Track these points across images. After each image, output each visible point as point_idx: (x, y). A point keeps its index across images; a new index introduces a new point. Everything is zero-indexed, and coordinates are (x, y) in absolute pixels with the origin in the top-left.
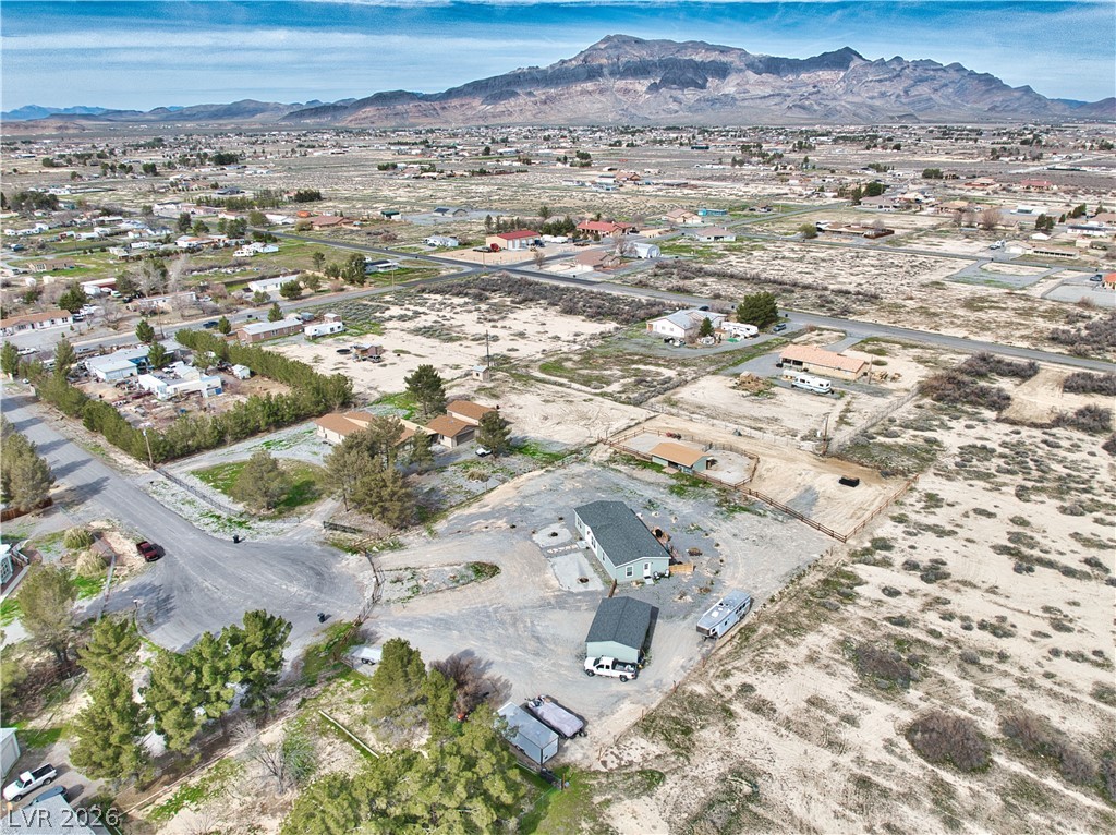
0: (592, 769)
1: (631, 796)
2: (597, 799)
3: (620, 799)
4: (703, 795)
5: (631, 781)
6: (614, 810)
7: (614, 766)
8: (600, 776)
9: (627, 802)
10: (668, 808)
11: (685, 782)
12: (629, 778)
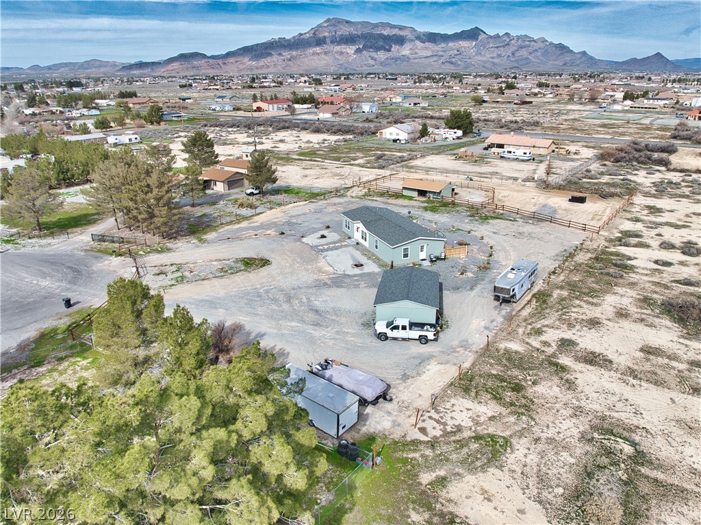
0: (409, 439)
1: (473, 470)
2: (426, 478)
3: (459, 474)
4: (572, 461)
5: (465, 450)
6: (454, 490)
7: (438, 433)
8: (422, 447)
9: (470, 478)
10: (532, 482)
11: (540, 447)
12: (462, 447)
